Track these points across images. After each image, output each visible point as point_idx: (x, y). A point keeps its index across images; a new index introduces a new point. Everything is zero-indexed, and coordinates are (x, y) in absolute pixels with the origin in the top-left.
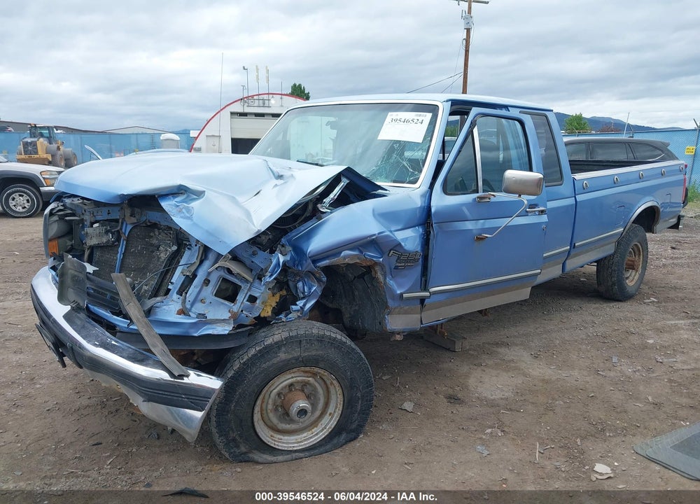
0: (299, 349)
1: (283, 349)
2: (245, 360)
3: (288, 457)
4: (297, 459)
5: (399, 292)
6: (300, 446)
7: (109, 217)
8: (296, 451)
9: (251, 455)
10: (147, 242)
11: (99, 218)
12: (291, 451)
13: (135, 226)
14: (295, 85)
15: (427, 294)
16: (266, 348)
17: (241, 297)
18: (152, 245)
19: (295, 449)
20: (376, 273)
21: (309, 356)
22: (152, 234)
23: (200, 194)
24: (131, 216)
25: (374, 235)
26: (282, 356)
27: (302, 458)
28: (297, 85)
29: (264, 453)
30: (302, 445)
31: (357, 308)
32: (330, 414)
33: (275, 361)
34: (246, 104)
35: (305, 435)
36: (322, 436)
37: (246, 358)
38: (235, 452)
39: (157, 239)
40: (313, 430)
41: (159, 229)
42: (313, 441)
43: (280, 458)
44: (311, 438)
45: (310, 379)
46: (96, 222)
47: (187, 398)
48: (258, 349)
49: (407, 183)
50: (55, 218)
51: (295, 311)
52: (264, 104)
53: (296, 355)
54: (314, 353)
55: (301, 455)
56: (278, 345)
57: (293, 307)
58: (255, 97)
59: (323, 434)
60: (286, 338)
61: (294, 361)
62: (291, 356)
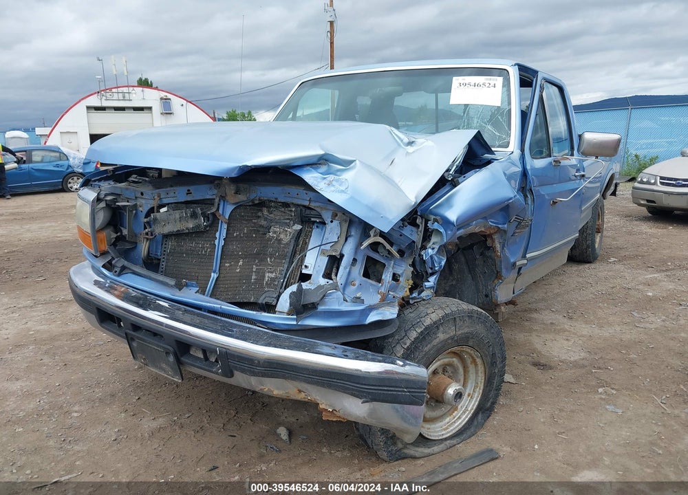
0: (454, 328)
1: (441, 329)
2: (408, 345)
3: (442, 446)
4: (451, 447)
5: (512, 261)
6: (448, 433)
7: (189, 198)
8: (446, 439)
9: (406, 451)
10: (254, 223)
11: (165, 201)
12: (441, 440)
13: (239, 206)
14: (141, 79)
15: (525, 262)
16: (426, 328)
17: (387, 277)
18: (262, 226)
19: (444, 437)
20: (493, 241)
21: (462, 334)
22: (260, 214)
23: (347, 164)
24: (236, 193)
25: (511, 199)
26: (441, 336)
27: (454, 445)
28: (143, 79)
29: (418, 446)
30: (450, 432)
31: (454, 283)
32: (469, 395)
33: (435, 342)
34: (104, 98)
35: (448, 420)
36: (465, 418)
37: (408, 343)
38: (392, 450)
39: (266, 219)
40: (454, 414)
41: (269, 207)
42: (458, 426)
43: (436, 449)
44: (455, 422)
45: (454, 359)
46: (163, 206)
47: (409, 392)
48: (419, 331)
49: (498, 147)
50: (103, 205)
51: (429, 288)
52: (124, 97)
53: (452, 334)
54: (466, 330)
55: (454, 442)
56: (436, 325)
57: (426, 284)
58: (114, 90)
59: (466, 417)
60: (443, 317)
61: (450, 341)
62: (448, 336)
